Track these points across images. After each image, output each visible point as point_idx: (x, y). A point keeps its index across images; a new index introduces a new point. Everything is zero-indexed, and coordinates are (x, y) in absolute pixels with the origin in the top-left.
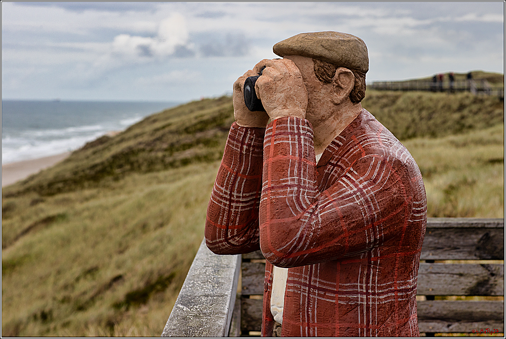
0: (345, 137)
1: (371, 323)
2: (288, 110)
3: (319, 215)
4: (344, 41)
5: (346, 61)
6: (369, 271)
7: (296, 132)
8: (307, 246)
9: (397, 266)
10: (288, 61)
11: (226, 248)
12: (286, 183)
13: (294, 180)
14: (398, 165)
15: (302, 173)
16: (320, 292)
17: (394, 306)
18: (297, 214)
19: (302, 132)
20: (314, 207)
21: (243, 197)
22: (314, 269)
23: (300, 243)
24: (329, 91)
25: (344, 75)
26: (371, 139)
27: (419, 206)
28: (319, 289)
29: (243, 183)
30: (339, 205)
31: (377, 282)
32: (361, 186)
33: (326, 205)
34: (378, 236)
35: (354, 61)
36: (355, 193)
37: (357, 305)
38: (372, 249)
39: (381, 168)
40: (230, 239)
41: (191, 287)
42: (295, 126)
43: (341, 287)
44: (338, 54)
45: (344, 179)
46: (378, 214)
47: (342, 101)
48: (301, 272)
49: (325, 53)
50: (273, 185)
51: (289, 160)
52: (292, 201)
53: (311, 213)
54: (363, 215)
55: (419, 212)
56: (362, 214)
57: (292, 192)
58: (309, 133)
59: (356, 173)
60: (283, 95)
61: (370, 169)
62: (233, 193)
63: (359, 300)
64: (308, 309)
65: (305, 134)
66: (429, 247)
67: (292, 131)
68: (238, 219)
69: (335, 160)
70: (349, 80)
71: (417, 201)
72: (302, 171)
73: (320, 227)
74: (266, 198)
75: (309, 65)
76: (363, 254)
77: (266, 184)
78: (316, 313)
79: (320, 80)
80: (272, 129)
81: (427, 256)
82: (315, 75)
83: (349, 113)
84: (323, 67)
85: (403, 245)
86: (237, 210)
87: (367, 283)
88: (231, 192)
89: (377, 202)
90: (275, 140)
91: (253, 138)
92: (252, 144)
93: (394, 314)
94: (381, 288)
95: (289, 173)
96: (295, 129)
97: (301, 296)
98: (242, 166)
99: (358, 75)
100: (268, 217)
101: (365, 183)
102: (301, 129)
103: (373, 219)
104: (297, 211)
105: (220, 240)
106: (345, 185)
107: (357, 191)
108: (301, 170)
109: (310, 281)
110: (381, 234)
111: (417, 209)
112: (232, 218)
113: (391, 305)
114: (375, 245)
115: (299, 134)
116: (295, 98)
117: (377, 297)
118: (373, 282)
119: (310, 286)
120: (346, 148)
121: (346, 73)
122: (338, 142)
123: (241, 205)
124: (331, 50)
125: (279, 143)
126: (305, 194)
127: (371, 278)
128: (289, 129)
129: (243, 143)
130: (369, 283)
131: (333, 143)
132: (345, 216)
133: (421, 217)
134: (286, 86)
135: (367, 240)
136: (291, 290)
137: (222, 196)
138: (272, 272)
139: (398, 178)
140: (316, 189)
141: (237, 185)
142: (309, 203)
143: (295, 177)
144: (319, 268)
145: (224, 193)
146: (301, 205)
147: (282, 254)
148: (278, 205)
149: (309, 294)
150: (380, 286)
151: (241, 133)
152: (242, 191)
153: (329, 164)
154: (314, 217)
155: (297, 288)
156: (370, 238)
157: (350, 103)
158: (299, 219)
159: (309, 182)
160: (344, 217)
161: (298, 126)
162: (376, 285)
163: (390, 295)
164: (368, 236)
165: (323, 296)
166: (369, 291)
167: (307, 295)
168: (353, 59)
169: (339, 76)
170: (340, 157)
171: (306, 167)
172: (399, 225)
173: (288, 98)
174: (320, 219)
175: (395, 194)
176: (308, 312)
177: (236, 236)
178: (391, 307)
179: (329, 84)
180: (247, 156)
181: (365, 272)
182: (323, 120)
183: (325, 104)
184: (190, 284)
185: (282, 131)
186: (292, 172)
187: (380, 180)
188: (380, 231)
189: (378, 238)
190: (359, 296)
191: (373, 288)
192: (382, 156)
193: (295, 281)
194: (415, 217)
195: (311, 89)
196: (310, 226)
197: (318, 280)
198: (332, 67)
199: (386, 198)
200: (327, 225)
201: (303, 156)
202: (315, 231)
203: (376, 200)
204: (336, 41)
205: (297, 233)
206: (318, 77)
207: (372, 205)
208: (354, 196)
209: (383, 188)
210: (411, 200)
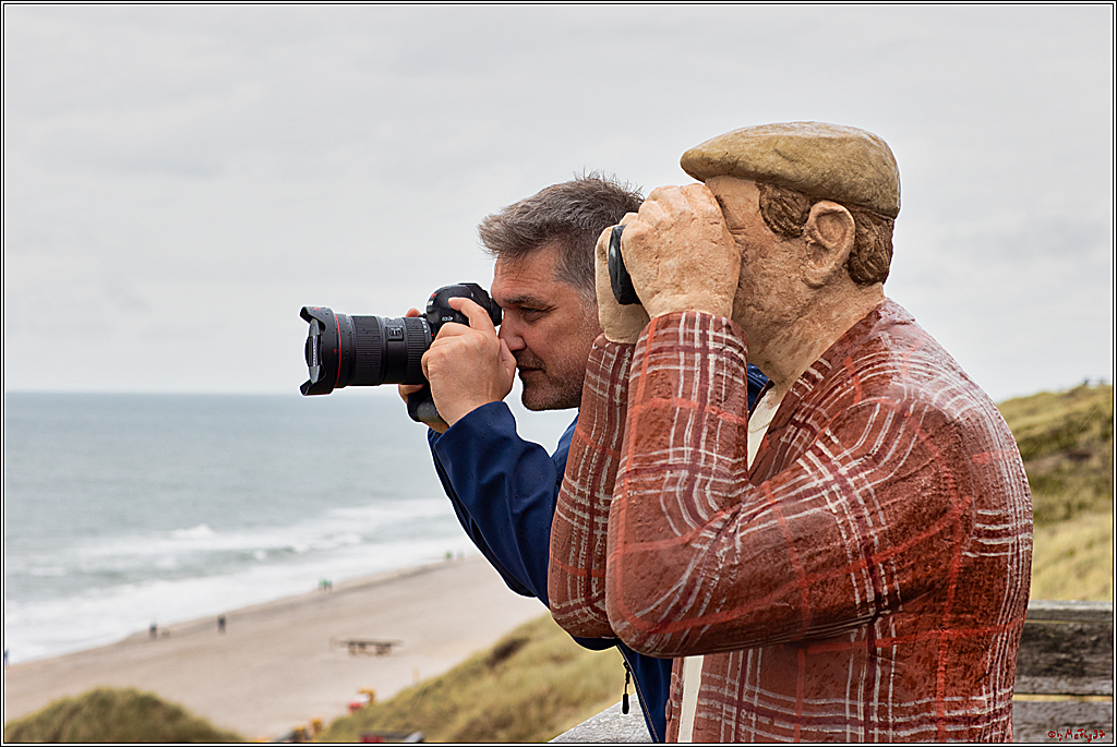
0: (830, 361)
2: (684, 296)
3: (738, 536)
4: (830, 140)
5: (833, 187)
6: (872, 670)
7: (697, 345)
8: (705, 606)
9: (943, 660)
11: (592, 622)
12: (662, 462)
13: (681, 454)
14: (938, 424)
15: (704, 438)
16: (761, 718)
18: (683, 533)
19: (711, 345)
20: (727, 516)
22: (749, 666)
23: (688, 598)
24: (796, 256)
25: (829, 217)
26: (884, 365)
27: (995, 520)
28: (760, 712)
30: (786, 513)
31: (893, 698)
32: (843, 471)
33: (755, 514)
34: (885, 588)
35: (854, 187)
36: (827, 485)
38: (874, 619)
39: (894, 428)
40: (597, 599)
42: (697, 332)
43: (807, 707)
44: (814, 171)
45: (810, 454)
46: (883, 536)
47: (828, 281)
48: (724, 673)
49: (784, 168)
50: (635, 466)
51: (674, 410)
52: (674, 502)
53: (719, 532)
54: (844, 536)
55: (994, 535)
56: (840, 534)
57: (674, 482)
58: (729, 349)
61: (867, 430)
62: (596, 495)
63: (848, 737)
65: (719, 352)
69: (803, 414)
70: (840, 231)
71: (990, 509)
72: (704, 435)
73: (737, 562)
74: (621, 496)
75: (749, 196)
76: (856, 631)
79: (774, 231)
80: (645, 341)
82: (761, 219)
83: (851, 307)
85: (955, 612)
87: (868, 698)
88: (592, 491)
89: (878, 507)
90: (649, 365)
94: (898, 711)
95: (672, 437)
96: (697, 338)
97: (723, 729)
99: (867, 220)
100: (620, 539)
101: (855, 463)
102: (711, 338)
103: (868, 548)
104: (682, 526)
106: (807, 468)
107: (833, 482)
108: (701, 430)
109: (740, 695)
110: (892, 582)
111: (987, 527)
112: (597, 551)
115: (705, 351)
117: (891, 732)
118: (883, 696)
119: (740, 705)
120: (828, 387)
121: (833, 213)
122: (814, 372)
124: (797, 161)
125: (656, 372)
126: (708, 487)
127: (877, 688)
128: (682, 339)
129: (614, 379)
130: (872, 700)
131: (806, 375)
132: (800, 539)
133: (1004, 548)
134: (683, 242)
135: (857, 596)
136: (703, 715)
137: (573, 501)
138: (680, 676)
139: (935, 451)
140: (738, 477)
141: (604, 477)
142: (716, 508)
143: (685, 448)
144: (759, 663)
145: (579, 494)
146: (696, 511)
148: (642, 511)
149: (738, 722)
150: (900, 708)
151: (610, 356)
153: (791, 424)
154: (724, 539)
155: (714, 710)
156: (863, 594)
157: (849, 285)
158: (687, 545)
159: (719, 459)
161: (704, 332)
162: (890, 704)
163: (924, 728)
164: (858, 587)
165: (768, 728)
166: (871, 718)
167: (733, 725)
168: (851, 182)
169: (817, 222)
170: (813, 406)
171: (716, 425)
172: (940, 564)
173: (690, 269)
174: (738, 544)
175: (924, 489)
179: (795, 241)
181: (864, 675)
182: (784, 323)
183: (788, 285)
185: (666, 344)
187: (889, 456)
188: (890, 577)
189: (886, 594)
190: (848, 729)
191: (882, 712)
192: (898, 401)
193: (712, 693)
194: (984, 548)
195: (754, 251)
196: (714, 560)
197: (757, 690)
198: (802, 201)
199: (905, 496)
200: (754, 558)
201: (709, 401)
202: (726, 572)
203: (877, 502)
204: (810, 141)
205: (681, 575)
206: (768, 223)
207: (866, 512)
208: (825, 493)
209: (896, 474)
210: (970, 505)
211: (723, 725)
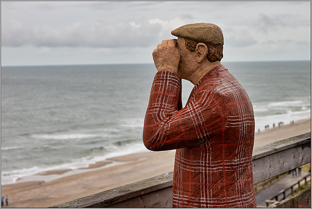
0: (201, 81)
1: (208, 183)
3: (170, 123)
4: (201, 28)
5: (201, 39)
6: (206, 154)
7: (165, 78)
8: (162, 139)
9: (224, 151)
12: (154, 106)
14: (218, 96)
16: (183, 165)
17: (223, 174)
18: (157, 123)
19: (168, 78)
20: (168, 119)
23: (157, 138)
24: (194, 56)
26: (210, 82)
27: (235, 118)
28: (183, 163)
30: (181, 117)
31: (211, 160)
32: (195, 108)
33: (175, 118)
34: (205, 135)
35: (207, 39)
37: (199, 173)
38: (205, 142)
39: (207, 97)
42: (165, 75)
43: (192, 162)
44: (197, 36)
45: (190, 103)
46: (203, 123)
47: (202, 61)
49: (190, 35)
51: (157, 94)
52: (155, 115)
53: (165, 122)
54: (194, 123)
55: (235, 122)
56: (193, 122)
57: (156, 111)
58: (173, 79)
60: (161, 59)
61: (201, 98)
63: (201, 170)
64: (179, 174)
65: (170, 80)
70: (204, 50)
71: (233, 116)
72: (164, 100)
73: (169, 129)
75: (183, 42)
76: (202, 145)
78: (182, 176)
79: (189, 50)
82: (186, 47)
85: (225, 140)
87: (206, 160)
90: (154, 83)
93: (223, 179)
94: (212, 164)
95: (156, 100)
96: (165, 77)
97: (177, 167)
99: (211, 46)
101: (198, 106)
103: (200, 125)
106: (188, 107)
107: (192, 110)
109: (180, 159)
110: (207, 133)
111: (232, 120)
113: (220, 173)
115: (166, 80)
116: (168, 60)
117: (211, 168)
118: (209, 160)
119: (180, 162)
121: (202, 45)
124: (193, 34)
125: (155, 85)
126: (164, 112)
127: (207, 158)
128: (161, 77)
130: (206, 161)
132: (183, 124)
133: (238, 125)
134: (164, 54)
135: (198, 137)
139: (217, 103)
142: (165, 117)
143: (159, 103)
144: (183, 152)
146: (160, 117)
147: (149, 144)
148: (148, 118)
149: (180, 166)
150: (213, 163)
154: (166, 124)
156: (200, 136)
157: (208, 62)
158: (158, 125)
159: (167, 105)
161: (167, 75)
162: (211, 162)
163: (219, 167)
164: (198, 135)
165: (185, 167)
166: (206, 165)
169: (199, 48)
171: (167, 97)
172: (219, 129)
173: (165, 60)
174: (169, 125)
175: (213, 112)
176: (179, 176)
178: (220, 174)
179: (194, 52)
181: (204, 155)
182: (192, 71)
183: (193, 63)
185: (158, 78)
186: (158, 100)
187: (205, 104)
188: (206, 132)
190: (201, 168)
191: (209, 164)
192: (209, 91)
194: (231, 125)
195: (185, 55)
196: (163, 129)
197: (183, 158)
198: (195, 43)
199: (209, 113)
200: (173, 128)
201: (166, 92)
202: (166, 132)
203: (202, 115)
204: (196, 28)
205: (156, 132)
206: (188, 48)
207: (199, 117)
208: (190, 113)
209: (207, 108)
210: (227, 115)
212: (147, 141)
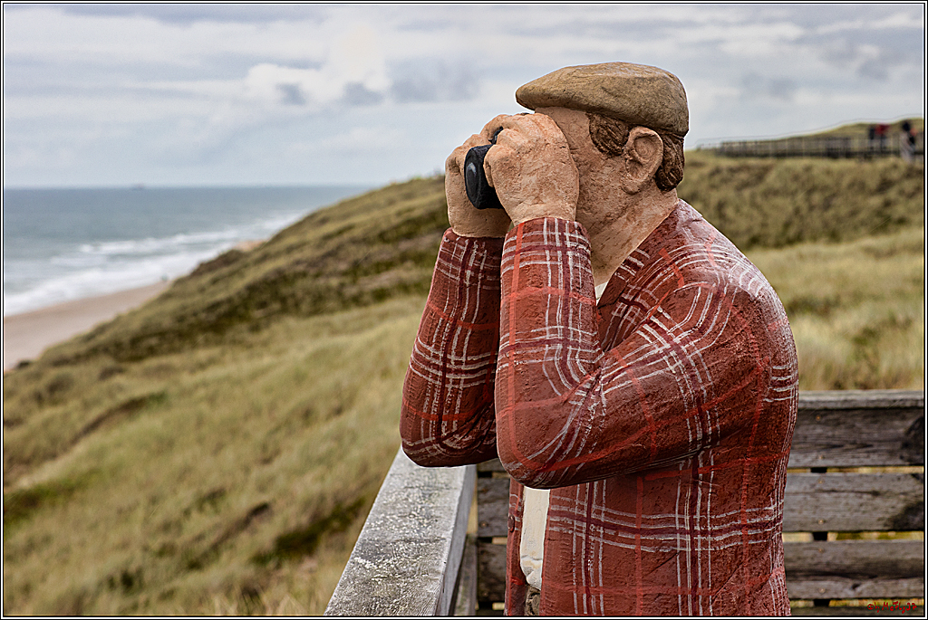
0: (647, 252)
1: (700, 586)
2: (543, 205)
3: (603, 394)
4: (643, 79)
5: (647, 116)
6: (695, 491)
7: (558, 244)
8: (581, 449)
9: (746, 481)
10: (542, 118)
11: (440, 455)
12: (541, 337)
13: (555, 331)
14: (745, 301)
15: (570, 318)
16: (607, 531)
17: (742, 554)
18: (562, 393)
19: (569, 244)
20: (593, 379)
21: (467, 363)
22: (595, 490)
23: (568, 444)
24: (618, 170)
25: (644, 140)
26: (694, 255)
27: (784, 373)
28: (606, 526)
29: (467, 338)
30: (638, 374)
31: (711, 511)
32: (677, 340)
33: (614, 376)
34: (710, 429)
35: (662, 115)
36: (666, 352)
37: (674, 554)
38: (699, 452)
39: (713, 306)
40: (445, 438)
41: (379, 526)
42: (557, 234)
43: (645, 521)
44: (633, 104)
45: (646, 327)
46: (709, 390)
47: (642, 188)
48: (574, 496)
49: (610, 101)
50: (518, 341)
51: (546, 296)
52: (554, 369)
53: (588, 391)
54: (682, 391)
55: (783, 384)
56: (679, 390)
57: (552, 353)
58: (581, 247)
59: (668, 317)
60: (534, 179)
61: (693, 308)
62: (448, 357)
63: (678, 544)
64: (586, 562)
65: (574, 249)
66: (816, 445)
67: (551, 243)
68: (458, 402)
69: (630, 294)
70: (652, 150)
71: (780, 365)
72: (571, 315)
73: (604, 414)
74: (507, 365)
75: (581, 123)
76: (683, 462)
77: (507, 339)
78: (600, 569)
79: (601, 151)
80: (515, 241)
81: (813, 461)
82: (591, 142)
83: (655, 209)
84: (605, 127)
85: (756, 444)
86: (457, 387)
87: (692, 513)
88: (445, 355)
89: (706, 368)
90: (521, 261)
91: (482, 257)
92: (481, 268)
93: (742, 569)
94: (713, 522)
95: (547, 318)
96: (557, 239)
97: (574, 540)
98: (464, 307)
99: (670, 140)
100: (510, 399)
102: (568, 239)
103: (699, 400)
104: (561, 388)
105: (427, 440)
106: (648, 339)
107: (671, 349)
108: (568, 313)
109: (589, 513)
110: (715, 424)
111: (779, 379)
112: (448, 401)
113: (736, 552)
114: (704, 445)
115: (564, 249)
116: (556, 183)
117: (710, 538)
118: (703, 511)
119: (589, 520)
120: (650, 272)
121: (647, 137)
122: (635, 260)
123: (464, 377)
124: (619, 97)
125: (528, 266)
126: (577, 356)
127: (699, 505)
128: (546, 240)
129: (464, 266)
130: (695, 514)
131: (627, 262)
132: (649, 394)
133: (788, 393)
134: (540, 163)
135: (690, 436)
136: (555, 529)
137: (429, 362)
138: (521, 497)
139: (744, 323)
140: (596, 347)
141: (455, 342)
142: (584, 373)
143: (558, 327)
144: (604, 488)
145: (433, 357)
146: (570, 375)
147: (536, 464)
148: (528, 377)
149: (588, 533)
150: (716, 519)
151: (461, 247)
152: (465, 352)
153: (621, 301)
154: (593, 397)
155: (566, 525)
156: (694, 433)
157: (656, 191)
158: (566, 401)
159: (583, 334)
160: (647, 396)
161: (562, 234)
162: (709, 516)
163: (733, 533)
164: (691, 429)
165: (613, 538)
166: (695, 528)
167: (584, 537)
168: (660, 112)
169: (635, 143)
170: (639, 288)
171: (578, 307)
172: (748, 409)
173: (544, 184)
174: (604, 400)
175: (739, 352)
176: (586, 567)
177: (456, 432)
178: (736, 556)
179: (617, 158)
180: (472, 289)
181: (689, 494)
182: (608, 221)
183: (612, 193)
184: (378, 519)
185: (534, 244)
186: (553, 317)
187: (711, 327)
188: (714, 420)
189: (710, 433)
190: (678, 537)
191: (703, 522)
192: (714, 285)
193: (563, 512)
194: (777, 395)
195: (586, 167)
196: (587, 413)
197: (604, 509)
198: (622, 126)
199: (723, 360)
200: (616, 411)
201: (572, 288)
202: (596, 422)
203: (704, 364)
204: (628, 80)
205: (563, 425)
206: (596, 144)
207: (697, 373)
208: (665, 358)
209: (717, 342)
210: (768, 363)
211: (575, 537)
212: (529, 455)
